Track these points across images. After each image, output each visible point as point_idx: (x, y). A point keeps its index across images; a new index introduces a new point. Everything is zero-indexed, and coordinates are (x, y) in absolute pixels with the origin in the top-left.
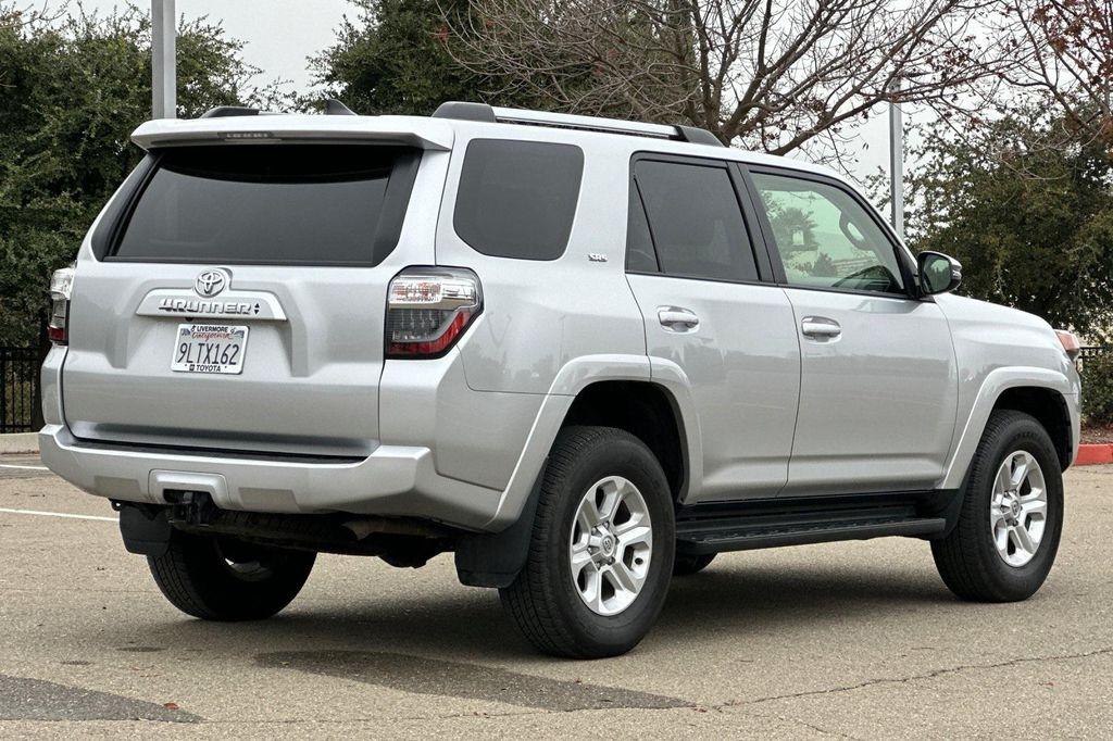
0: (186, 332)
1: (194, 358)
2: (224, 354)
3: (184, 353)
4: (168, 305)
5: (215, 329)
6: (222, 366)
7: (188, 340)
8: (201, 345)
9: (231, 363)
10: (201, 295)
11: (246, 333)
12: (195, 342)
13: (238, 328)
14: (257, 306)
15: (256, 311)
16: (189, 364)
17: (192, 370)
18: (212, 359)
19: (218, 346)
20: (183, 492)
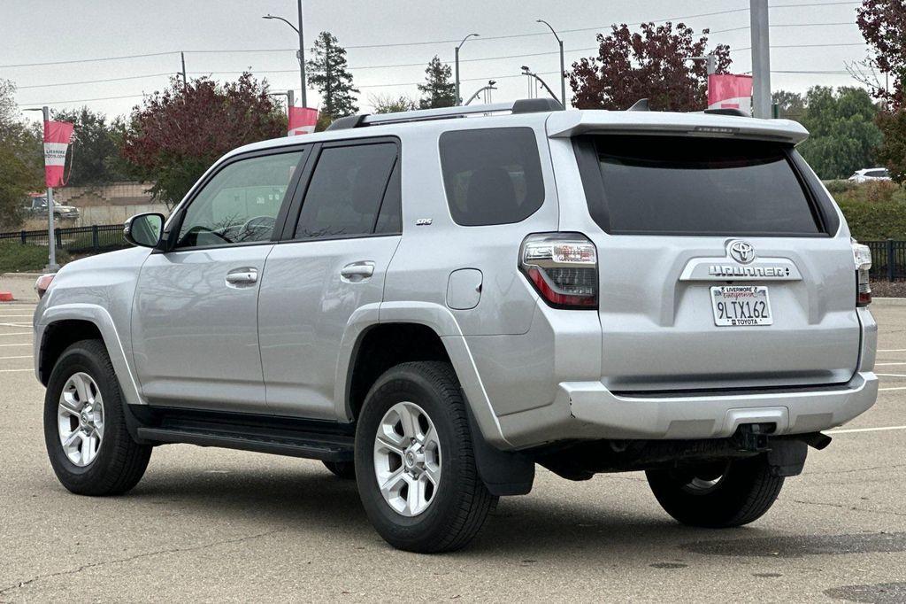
0: (718, 293)
1: (731, 313)
2: (755, 310)
3: (722, 310)
4: (718, 271)
5: (741, 290)
6: (758, 320)
7: (721, 299)
8: (734, 303)
9: (763, 317)
10: (738, 261)
11: (767, 291)
12: (728, 301)
13: (759, 288)
14: (787, 270)
15: (788, 274)
16: (730, 320)
17: (734, 324)
18: (747, 315)
19: (748, 304)
20: (751, 425)
